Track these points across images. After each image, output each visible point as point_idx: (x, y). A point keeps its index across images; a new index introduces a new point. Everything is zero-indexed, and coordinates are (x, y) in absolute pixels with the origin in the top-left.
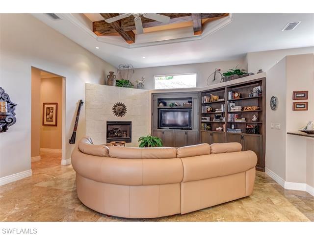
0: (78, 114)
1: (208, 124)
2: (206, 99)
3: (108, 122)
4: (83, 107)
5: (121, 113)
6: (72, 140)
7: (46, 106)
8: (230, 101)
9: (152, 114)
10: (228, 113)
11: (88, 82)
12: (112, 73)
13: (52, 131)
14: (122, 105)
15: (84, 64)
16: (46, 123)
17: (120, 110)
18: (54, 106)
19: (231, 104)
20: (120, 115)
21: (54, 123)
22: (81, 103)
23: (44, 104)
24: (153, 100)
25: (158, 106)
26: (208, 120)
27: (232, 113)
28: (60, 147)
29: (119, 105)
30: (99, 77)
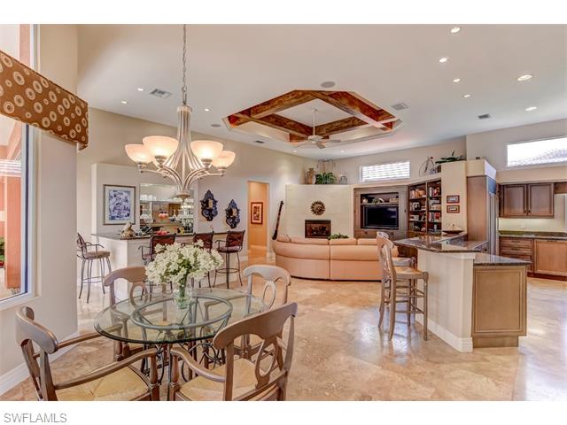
0: (279, 214)
1: (416, 223)
2: (414, 194)
3: (306, 221)
4: (283, 207)
5: (320, 211)
6: (275, 237)
7: (254, 205)
8: (431, 198)
9: (355, 212)
10: (429, 211)
11: (288, 183)
12: (311, 170)
13: (259, 229)
14: (320, 203)
15: (284, 167)
16: (254, 221)
17: (319, 208)
18: (260, 205)
19: (431, 202)
20: (318, 214)
21: (260, 221)
22: (282, 203)
23: (252, 203)
24: (355, 196)
25: (362, 202)
26: (416, 218)
27: (432, 211)
28: (266, 245)
29: (317, 203)
30: (299, 175)
